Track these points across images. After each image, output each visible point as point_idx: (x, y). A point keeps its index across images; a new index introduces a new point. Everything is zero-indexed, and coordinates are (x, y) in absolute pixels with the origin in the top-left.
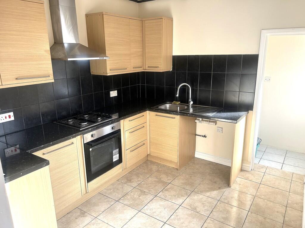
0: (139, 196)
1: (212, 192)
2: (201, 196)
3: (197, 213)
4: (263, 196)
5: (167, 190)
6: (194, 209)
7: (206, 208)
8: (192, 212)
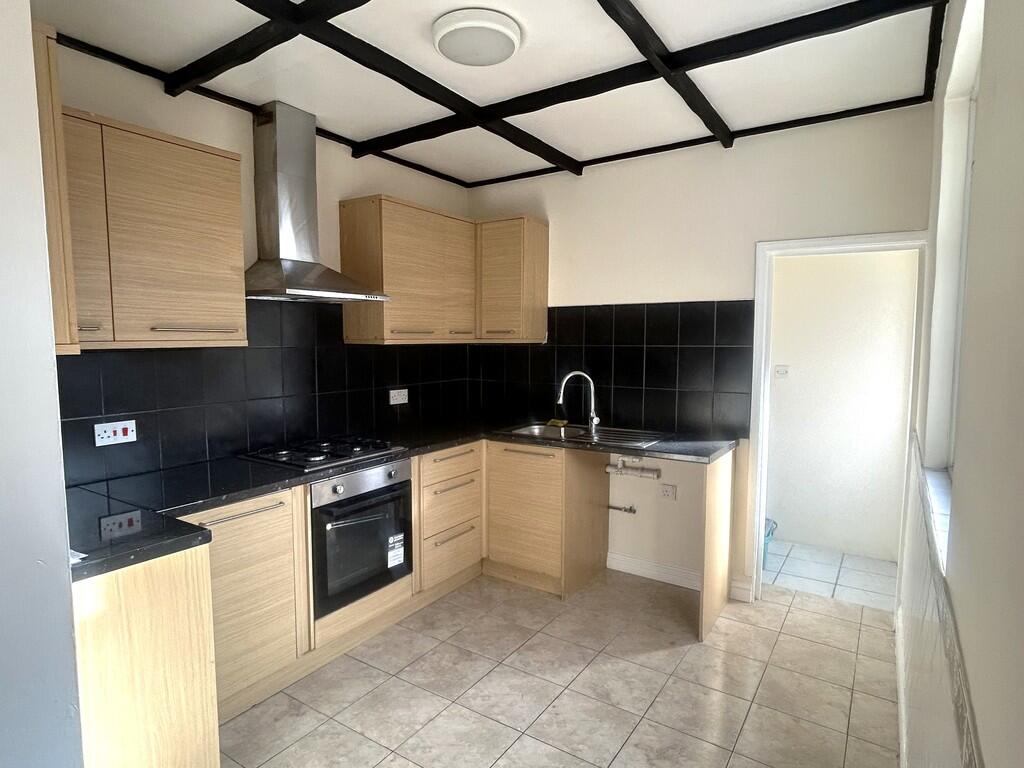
0: (455, 664)
1: (653, 654)
2: (622, 664)
3: (610, 708)
4: (789, 665)
5: (530, 648)
6: (604, 696)
7: (636, 693)
8: (599, 704)
